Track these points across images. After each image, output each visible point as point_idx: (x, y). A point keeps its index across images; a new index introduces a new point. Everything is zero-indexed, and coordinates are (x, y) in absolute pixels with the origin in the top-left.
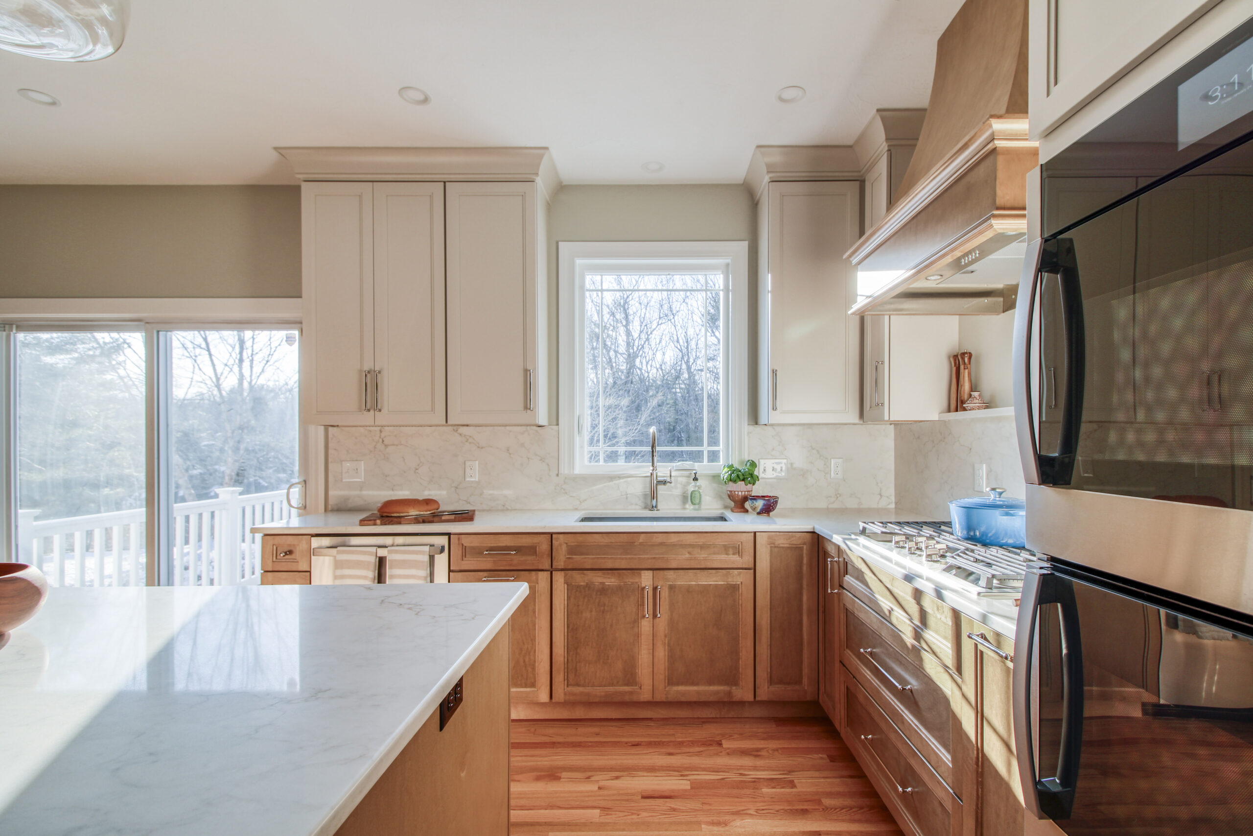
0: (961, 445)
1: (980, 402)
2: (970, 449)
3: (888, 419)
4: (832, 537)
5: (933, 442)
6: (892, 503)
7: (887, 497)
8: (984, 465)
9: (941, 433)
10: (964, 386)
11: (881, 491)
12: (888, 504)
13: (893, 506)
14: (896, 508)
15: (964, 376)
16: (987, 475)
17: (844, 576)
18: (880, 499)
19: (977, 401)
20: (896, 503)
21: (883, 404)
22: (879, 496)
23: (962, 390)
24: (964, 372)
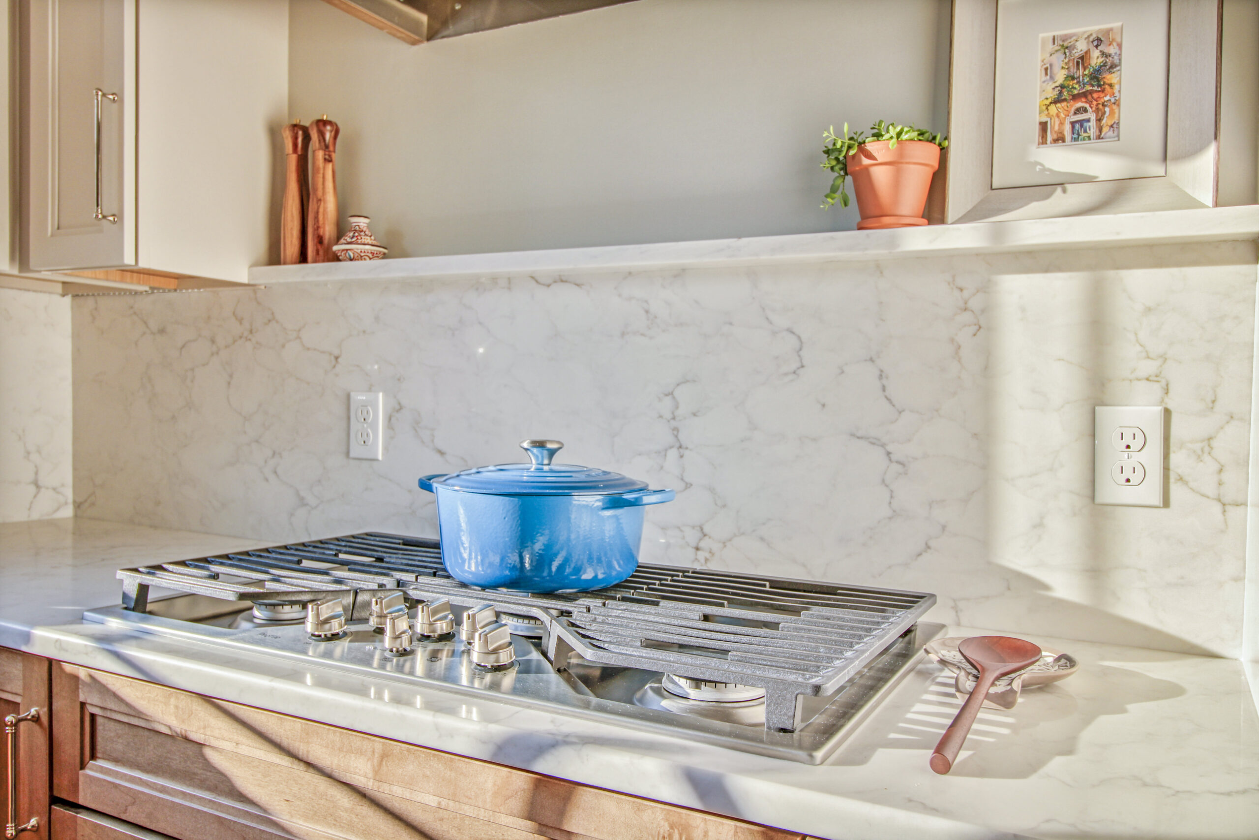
0: (308, 349)
1: (375, 243)
2: (337, 358)
3: (133, 262)
4: (27, 638)
5: (213, 341)
6: (66, 503)
7: (54, 489)
8: (381, 395)
9: (241, 321)
10: (325, 202)
11: (37, 473)
12: (58, 509)
13: (68, 512)
14: (76, 516)
15: (324, 177)
16: (389, 419)
17: (83, 766)
18: (35, 497)
19: (368, 240)
20: (78, 506)
21: (119, 217)
22: (32, 489)
23: (321, 210)
24: (324, 168)
